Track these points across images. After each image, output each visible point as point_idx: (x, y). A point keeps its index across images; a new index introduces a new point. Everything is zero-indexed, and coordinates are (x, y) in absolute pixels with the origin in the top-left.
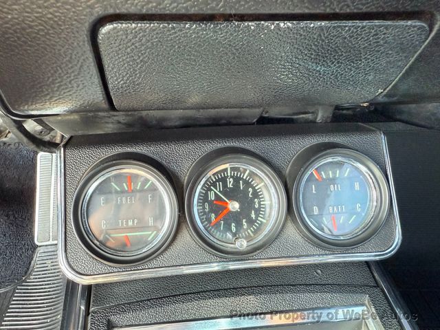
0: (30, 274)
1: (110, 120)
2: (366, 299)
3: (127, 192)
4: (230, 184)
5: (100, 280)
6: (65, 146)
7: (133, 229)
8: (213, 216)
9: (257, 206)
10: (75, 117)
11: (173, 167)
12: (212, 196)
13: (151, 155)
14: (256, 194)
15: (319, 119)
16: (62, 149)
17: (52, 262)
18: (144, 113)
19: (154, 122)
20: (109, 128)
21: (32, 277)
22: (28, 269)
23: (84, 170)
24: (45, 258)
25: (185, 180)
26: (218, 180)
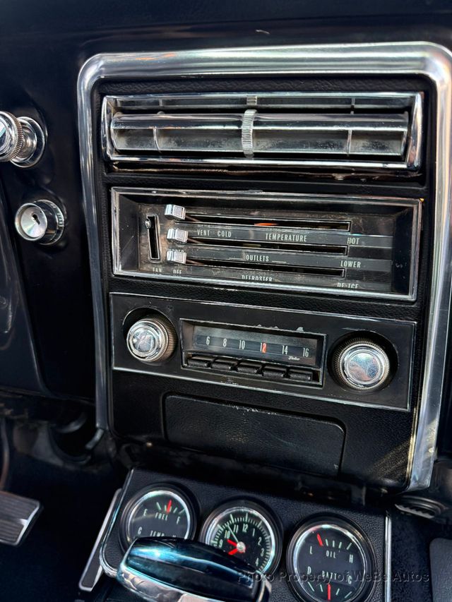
3: (165, 513)
14: (264, 544)
16: (134, 469)
26: (237, 524)
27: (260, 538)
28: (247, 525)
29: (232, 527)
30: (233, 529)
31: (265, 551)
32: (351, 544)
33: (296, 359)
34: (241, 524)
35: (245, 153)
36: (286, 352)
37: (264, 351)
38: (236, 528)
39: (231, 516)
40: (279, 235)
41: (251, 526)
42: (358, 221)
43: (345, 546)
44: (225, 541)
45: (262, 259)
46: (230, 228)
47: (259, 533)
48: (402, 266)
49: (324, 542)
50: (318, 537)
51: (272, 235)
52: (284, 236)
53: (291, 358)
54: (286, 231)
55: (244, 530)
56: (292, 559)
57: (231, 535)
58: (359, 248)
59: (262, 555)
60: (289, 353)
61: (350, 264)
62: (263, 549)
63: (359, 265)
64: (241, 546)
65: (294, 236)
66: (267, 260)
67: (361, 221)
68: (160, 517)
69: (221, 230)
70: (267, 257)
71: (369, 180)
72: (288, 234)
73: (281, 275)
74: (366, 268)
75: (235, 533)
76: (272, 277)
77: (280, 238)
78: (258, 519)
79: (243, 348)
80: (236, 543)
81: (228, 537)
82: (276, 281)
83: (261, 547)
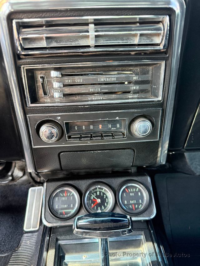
0: (19, 247)
1: (61, 173)
2: (143, 233)
3: (65, 196)
4: (98, 193)
5: (55, 225)
6: (47, 182)
7: (66, 209)
8: (92, 204)
9: (107, 201)
10: (50, 172)
11: (80, 188)
12: (92, 198)
13: (73, 184)
14: (107, 197)
15: (133, 172)
16: (46, 183)
17: (30, 242)
18: (72, 171)
19: (76, 174)
20: (61, 176)
21: (20, 249)
22: (19, 245)
23: (52, 189)
24: (27, 239)
25: (83, 192)
27: (105, 195)
28: (99, 192)
30: (93, 195)
31: (108, 200)
32: (138, 188)
33: (114, 129)
34: (96, 192)
35: (91, 45)
36: (110, 127)
37: (101, 128)
38: (95, 194)
39: (92, 191)
40: (104, 79)
41: (100, 192)
42: (138, 70)
43: (136, 190)
45: (97, 90)
46: (81, 78)
48: (156, 87)
49: (128, 191)
50: (126, 189)
51: (101, 79)
52: (106, 79)
53: (112, 129)
54: (107, 76)
58: (138, 81)
60: (112, 127)
61: (134, 88)
62: (107, 199)
63: (138, 88)
64: (99, 201)
65: (111, 78)
66: (100, 90)
67: (139, 69)
68: (64, 199)
69: (77, 79)
70: (99, 89)
71: (145, 54)
72: (108, 78)
73: (106, 96)
74: (141, 88)
75: (95, 196)
76: (102, 97)
77: (105, 80)
78: (102, 189)
79: (92, 128)
80: (96, 200)
81: (93, 198)
82: (104, 98)
83: (106, 199)
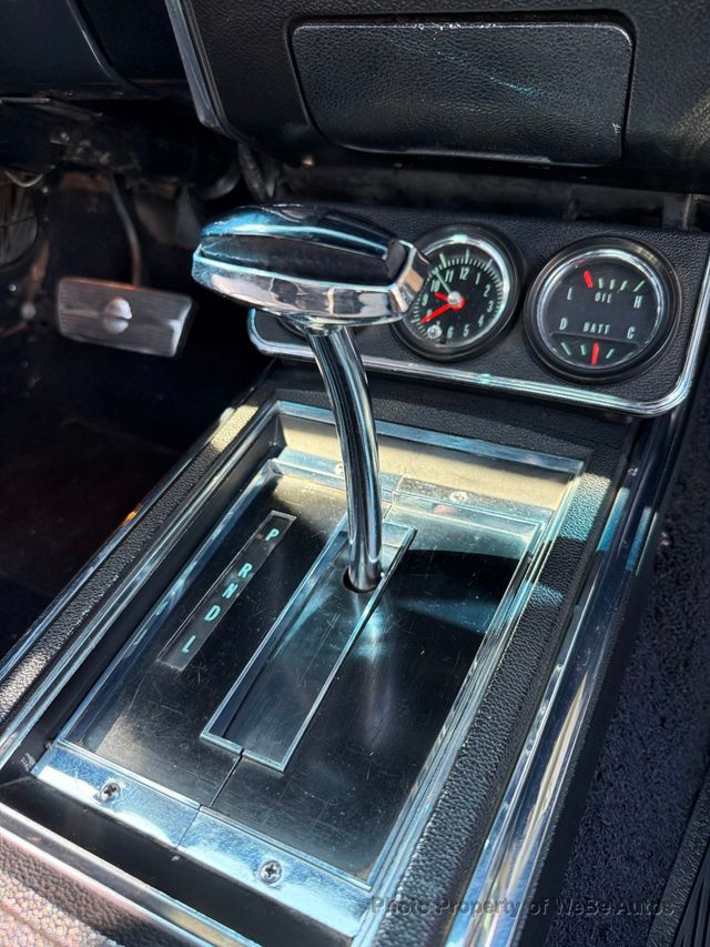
4: (464, 274)
12: (434, 288)
14: (492, 292)
26: (449, 268)
27: (488, 287)
28: (467, 270)
29: (443, 273)
30: (444, 277)
31: (494, 305)
34: (457, 268)
38: (450, 274)
39: (442, 256)
41: (475, 269)
43: (632, 285)
44: (432, 295)
47: (487, 278)
49: (595, 283)
55: (463, 276)
56: (536, 308)
57: (441, 286)
59: (489, 310)
62: (491, 303)
64: (455, 298)
75: (447, 283)
78: (487, 256)
80: (447, 294)
81: (436, 290)
83: (488, 299)
